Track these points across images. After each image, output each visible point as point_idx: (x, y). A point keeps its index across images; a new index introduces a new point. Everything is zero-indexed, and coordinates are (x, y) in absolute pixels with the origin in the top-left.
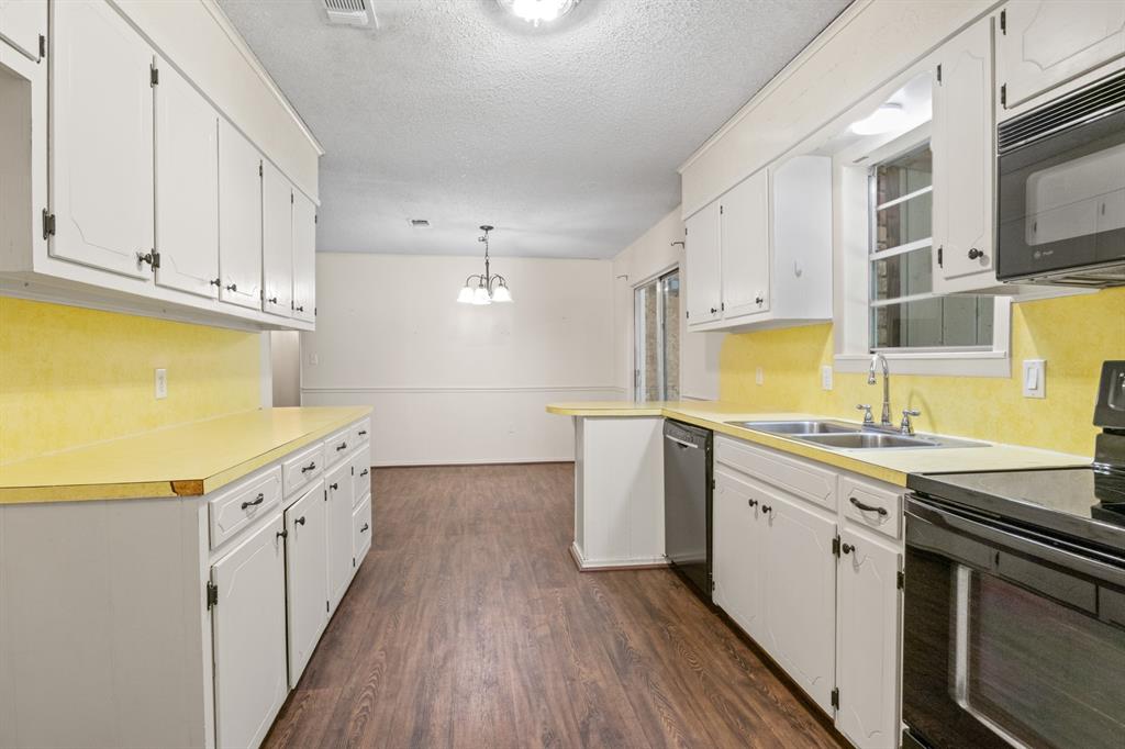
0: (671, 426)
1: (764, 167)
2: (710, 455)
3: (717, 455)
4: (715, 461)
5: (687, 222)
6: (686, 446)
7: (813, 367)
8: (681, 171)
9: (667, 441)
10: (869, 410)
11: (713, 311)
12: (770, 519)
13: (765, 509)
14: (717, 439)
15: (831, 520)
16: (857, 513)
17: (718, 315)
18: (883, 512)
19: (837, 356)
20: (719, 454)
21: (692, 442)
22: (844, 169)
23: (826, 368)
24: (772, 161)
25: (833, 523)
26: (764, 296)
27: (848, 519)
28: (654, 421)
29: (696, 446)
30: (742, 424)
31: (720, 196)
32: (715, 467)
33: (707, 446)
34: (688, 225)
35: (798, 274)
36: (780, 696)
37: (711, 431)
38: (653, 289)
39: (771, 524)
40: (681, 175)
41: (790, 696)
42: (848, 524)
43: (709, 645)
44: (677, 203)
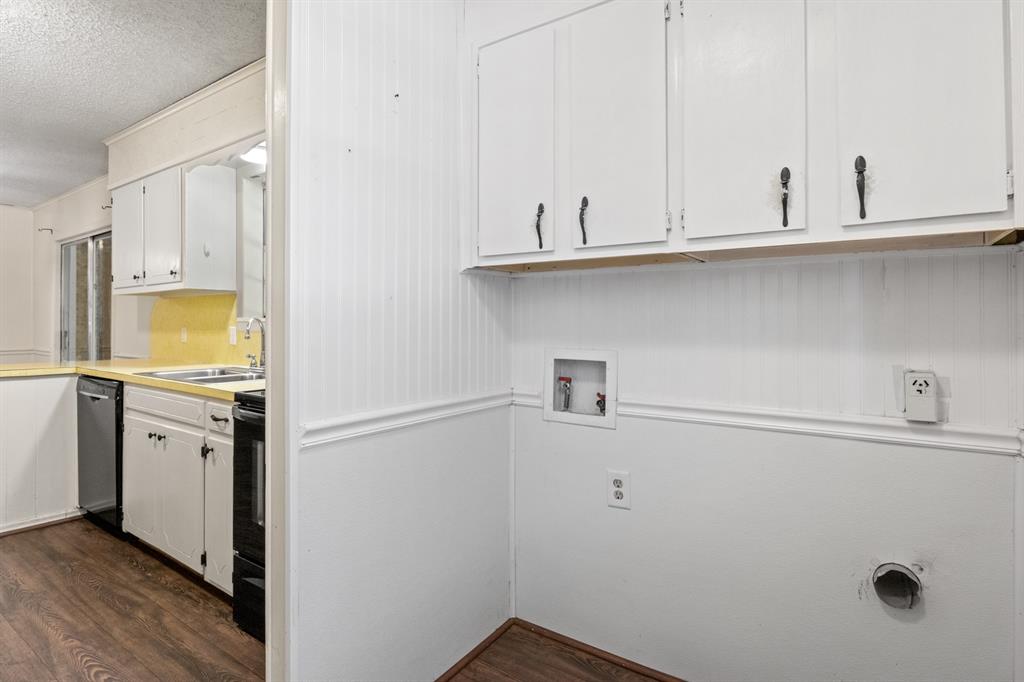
0: (84, 382)
1: (179, 164)
2: (120, 405)
3: (127, 402)
4: (125, 409)
5: (113, 192)
6: (98, 399)
7: (223, 327)
8: (107, 144)
9: (80, 397)
10: (254, 358)
11: (135, 277)
12: (165, 445)
13: (160, 438)
14: (126, 388)
15: (200, 434)
16: (214, 425)
17: (140, 281)
18: (227, 420)
19: (239, 319)
20: (128, 401)
21: (104, 394)
22: (244, 181)
23: (232, 329)
24: (186, 162)
25: (202, 435)
26: (177, 268)
27: (211, 431)
28: (67, 379)
29: (107, 397)
30: (150, 374)
31: (144, 178)
32: (124, 413)
33: (117, 395)
34: (114, 194)
35: (207, 255)
36: (170, 579)
37: (121, 384)
38: (85, 245)
39: (165, 449)
40: (107, 147)
41: (178, 576)
42: (211, 434)
43: (113, 565)
44: (105, 171)
